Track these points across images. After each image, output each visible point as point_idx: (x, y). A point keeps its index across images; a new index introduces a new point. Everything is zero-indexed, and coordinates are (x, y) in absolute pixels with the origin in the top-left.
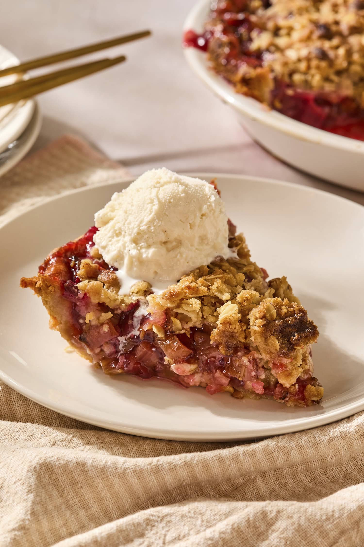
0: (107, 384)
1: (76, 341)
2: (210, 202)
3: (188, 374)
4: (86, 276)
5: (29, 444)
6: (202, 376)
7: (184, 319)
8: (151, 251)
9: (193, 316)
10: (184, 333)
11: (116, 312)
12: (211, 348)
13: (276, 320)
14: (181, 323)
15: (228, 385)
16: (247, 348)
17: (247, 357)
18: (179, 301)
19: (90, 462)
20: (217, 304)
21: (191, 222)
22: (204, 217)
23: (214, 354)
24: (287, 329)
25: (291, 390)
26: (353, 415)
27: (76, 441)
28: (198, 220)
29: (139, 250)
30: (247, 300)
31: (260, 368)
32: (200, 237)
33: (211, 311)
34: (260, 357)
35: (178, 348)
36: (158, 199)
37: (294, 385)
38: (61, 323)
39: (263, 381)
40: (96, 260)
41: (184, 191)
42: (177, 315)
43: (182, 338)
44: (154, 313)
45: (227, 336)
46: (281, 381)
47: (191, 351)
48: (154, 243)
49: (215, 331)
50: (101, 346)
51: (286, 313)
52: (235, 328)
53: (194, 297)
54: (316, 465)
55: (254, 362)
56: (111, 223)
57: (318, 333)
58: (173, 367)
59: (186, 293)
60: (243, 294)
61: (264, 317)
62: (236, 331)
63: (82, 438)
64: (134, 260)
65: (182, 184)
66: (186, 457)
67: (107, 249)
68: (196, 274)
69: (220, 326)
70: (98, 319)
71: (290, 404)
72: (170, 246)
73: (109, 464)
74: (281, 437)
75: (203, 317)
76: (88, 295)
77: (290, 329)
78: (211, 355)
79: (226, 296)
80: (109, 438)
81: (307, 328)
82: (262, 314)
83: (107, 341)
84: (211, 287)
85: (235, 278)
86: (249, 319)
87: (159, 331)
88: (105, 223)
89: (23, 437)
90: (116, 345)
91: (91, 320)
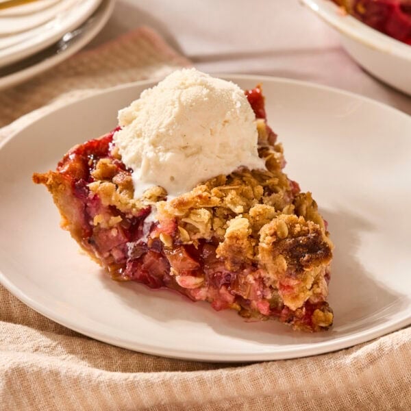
0: (113, 290)
1: (85, 243)
2: (235, 109)
3: (193, 287)
4: (101, 177)
5: (12, 346)
6: (208, 291)
7: (192, 230)
8: (169, 155)
9: (201, 227)
10: (192, 245)
11: (127, 216)
12: (218, 262)
13: (287, 238)
14: (189, 234)
15: (234, 302)
16: (254, 266)
17: (253, 275)
18: (187, 210)
19: (64, 371)
20: (230, 216)
21: (212, 128)
22: (227, 124)
23: (220, 268)
24: (298, 248)
25: (298, 313)
26: (352, 347)
27: (60, 348)
28: (219, 127)
29: (157, 153)
30: (260, 214)
31: (266, 287)
32: (221, 144)
33: (222, 223)
34: (268, 276)
35: (184, 260)
36: (180, 101)
37: (302, 308)
38: (71, 223)
39: (269, 301)
40: (116, 160)
41: (208, 95)
42: (185, 225)
43: (190, 250)
44: (162, 221)
45: (234, 251)
46: (287, 303)
47: (197, 264)
48: (173, 148)
49: (221, 244)
50: (110, 251)
51: (299, 232)
52: (243, 244)
53: (205, 208)
54: (308, 395)
55: (261, 280)
56: (134, 122)
57: (331, 256)
58: (178, 279)
59: (197, 202)
60: (257, 208)
61: (274, 234)
62: (243, 246)
63: (67, 346)
64: (151, 163)
65: (207, 87)
66: (165, 375)
67: (126, 150)
68: (212, 183)
69: (226, 240)
70: (108, 222)
71: (296, 327)
72: (189, 151)
73: (83, 375)
74: (270, 363)
75: (212, 229)
76: (98, 196)
77: (301, 250)
78: (217, 270)
79: (239, 209)
80: (95, 349)
81: (320, 249)
82: (272, 231)
83: (116, 245)
84: (224, 198)
85: (253, 190)
86: (260, 235)
87: (166, 240)
88: (129, 122)
89: (8, 339)
90: (124, 251)
91: (100, 222)
